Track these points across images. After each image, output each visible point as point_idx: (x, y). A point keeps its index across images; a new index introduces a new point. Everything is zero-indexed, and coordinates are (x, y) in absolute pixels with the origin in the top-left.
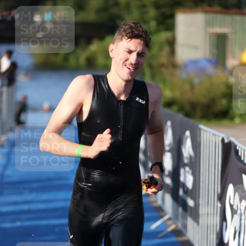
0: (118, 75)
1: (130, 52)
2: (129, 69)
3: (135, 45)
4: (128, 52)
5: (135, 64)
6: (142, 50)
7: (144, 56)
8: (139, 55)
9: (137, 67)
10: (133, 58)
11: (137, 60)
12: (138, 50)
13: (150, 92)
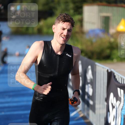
0: (57, 41)
1: (64, 29)
2: (63, 38)
3: (66, 25)
4: (63, 29)
5: (66, 36)
6: (70, 28)
7: (71, 31)
8: (69, 31)
9: (67, 37)
10: (65, 32)
11: (67, 33)
12: (68, 28)
13: (74, 51)
